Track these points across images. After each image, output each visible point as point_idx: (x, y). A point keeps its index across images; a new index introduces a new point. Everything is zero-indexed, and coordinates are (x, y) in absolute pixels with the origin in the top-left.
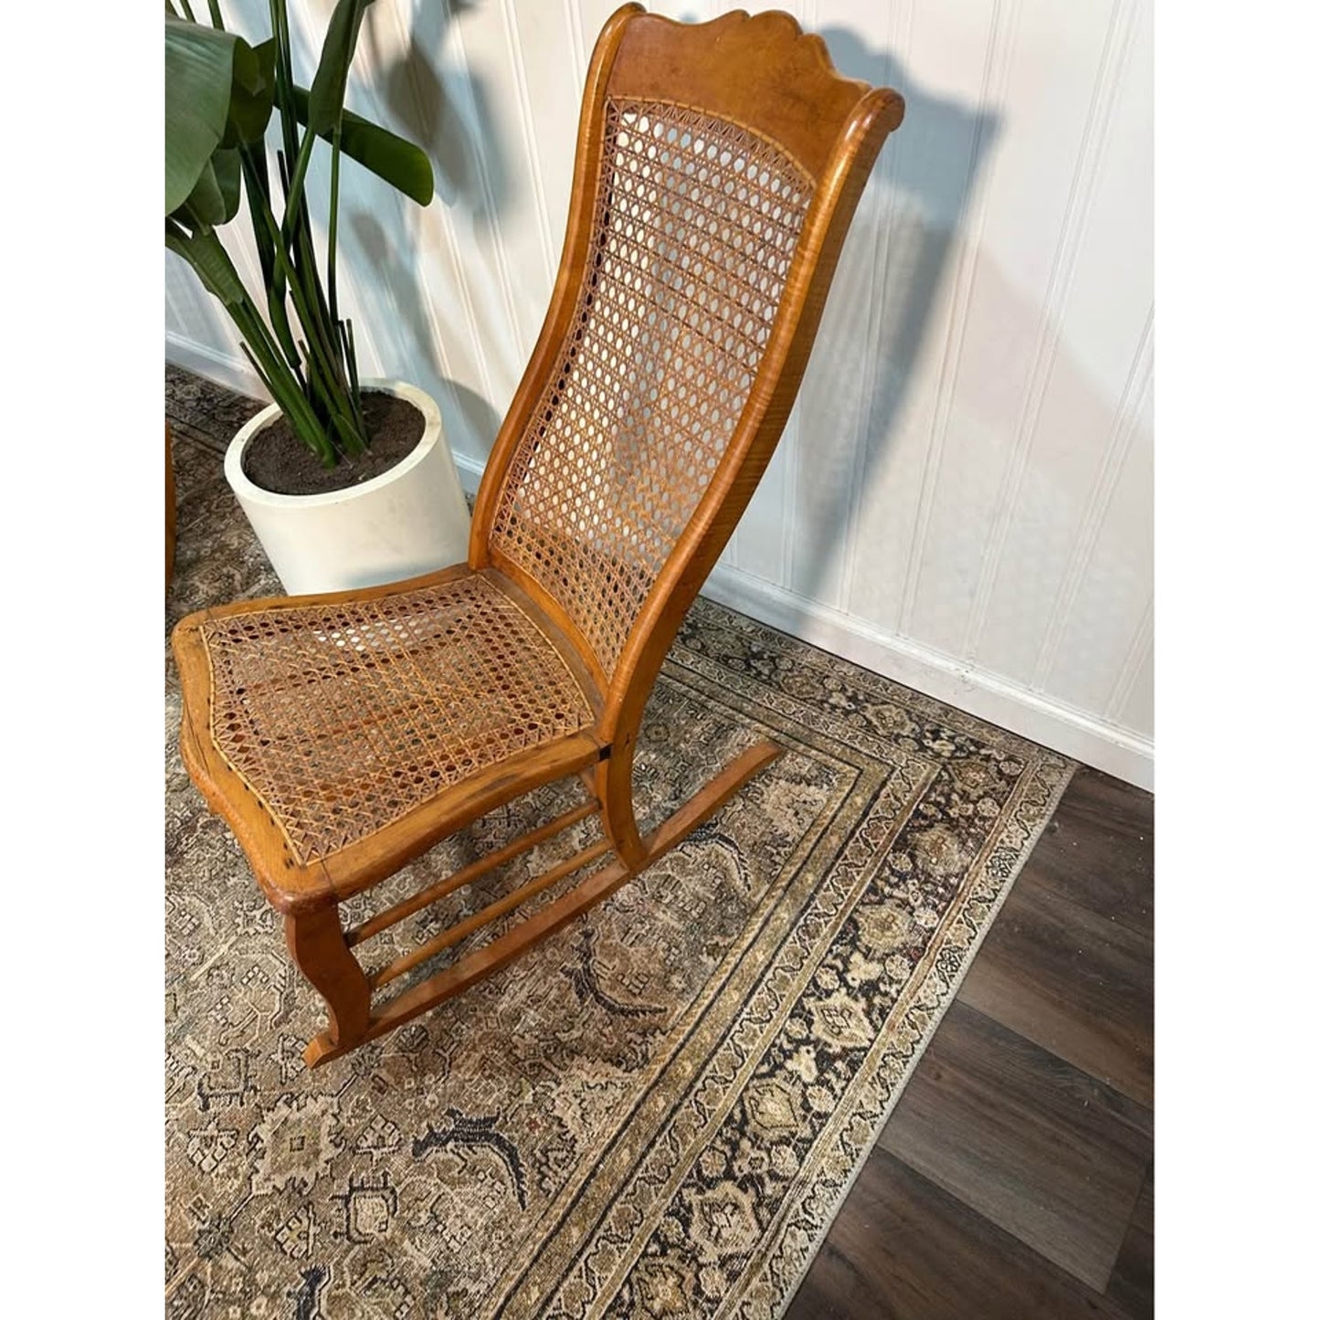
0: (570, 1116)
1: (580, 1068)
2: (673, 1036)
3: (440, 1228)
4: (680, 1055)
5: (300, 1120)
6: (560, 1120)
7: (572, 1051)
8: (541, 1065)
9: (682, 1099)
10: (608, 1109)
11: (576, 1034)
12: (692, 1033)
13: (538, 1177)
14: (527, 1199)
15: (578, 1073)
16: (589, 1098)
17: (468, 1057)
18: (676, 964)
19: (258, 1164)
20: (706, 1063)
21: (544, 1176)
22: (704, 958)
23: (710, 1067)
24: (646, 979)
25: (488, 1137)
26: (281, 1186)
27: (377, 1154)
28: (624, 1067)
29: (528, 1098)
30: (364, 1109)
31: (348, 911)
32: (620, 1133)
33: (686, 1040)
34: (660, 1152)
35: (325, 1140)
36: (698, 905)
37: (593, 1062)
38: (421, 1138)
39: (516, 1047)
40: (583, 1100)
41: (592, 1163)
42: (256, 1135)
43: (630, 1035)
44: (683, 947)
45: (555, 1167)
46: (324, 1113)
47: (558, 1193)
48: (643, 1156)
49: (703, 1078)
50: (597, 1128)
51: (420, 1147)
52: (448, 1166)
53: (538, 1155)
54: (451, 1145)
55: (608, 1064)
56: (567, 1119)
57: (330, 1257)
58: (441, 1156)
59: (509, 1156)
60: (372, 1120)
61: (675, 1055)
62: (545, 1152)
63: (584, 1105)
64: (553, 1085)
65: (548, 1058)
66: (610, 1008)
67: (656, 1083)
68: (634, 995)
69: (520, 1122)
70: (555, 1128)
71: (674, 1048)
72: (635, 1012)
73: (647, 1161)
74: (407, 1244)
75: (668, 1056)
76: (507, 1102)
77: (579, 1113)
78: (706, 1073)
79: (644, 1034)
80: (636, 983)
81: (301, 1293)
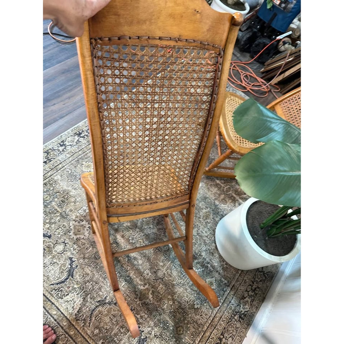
0: (68, 298)
1: (80, 301)
2: (82, 329)
3: (51, 264)
4: (76, 331)
5: (84, 230)
6: (68, 295)
7: (84, 298)
8: (83, 290)
9: (64, 330)
10: (67, 308)
11: (89, 300)
12: (81, 335)
13: (56, 289)
14: (52, 286)
15: (79, 300)
16: (72, 303)
17: (90, 270)
18: (101, 332)
19: (77, 222)
20: (72, 338)
21: (56, 290)
22: (101, 341)
23: (71, 339)
24: (99, 321)
25: (69, 276)
26: (71, 228)
27: (72, 249)
28: (77, 313)
29: (75, 286)
30: (83, 245)
31: (135, 236)
32: (60, 311)
33: (80, 333)
34: (53, 322)
35: (78, 236)
36: (118, 340)
37: (80, 304)
38: (73, 259)
39: (89, 283)
40: (71, 301)
41: (55, 303)
42: (83, 221)
43: (85, 315)
44: (106, 334)
45: (57, 293)
46: (85, 236)
47: (51, 294)
48: (53, 318)
49: (68, 337)
50: (63, 305)
51: (71, 259)
52: (65, 266)
53: (61, 289)
54: (69, 266)
55: (79, 309)
56: (68, 297)
57: (53, 240)
58: (67, 264)
59: (63, 281)
60: (80, 247)
61: (76, 329)
62: (61, 291)
63: (70, 302)
64: (77, 293)
65: (84, 292)
66: (94, 310)
67: (70, 323)
68: (96, 317)
69: (70, 284)
70: (66, 293)
71: (78, 329)
72: (91, 317)
73: (52, 319)
74: (50, 257)
75: (76, 327)
76: (76, 280)
77: (69, 300)
78: (69, 338)
79: (84, 320)
80: (99, 318)
81: (47, 234)
